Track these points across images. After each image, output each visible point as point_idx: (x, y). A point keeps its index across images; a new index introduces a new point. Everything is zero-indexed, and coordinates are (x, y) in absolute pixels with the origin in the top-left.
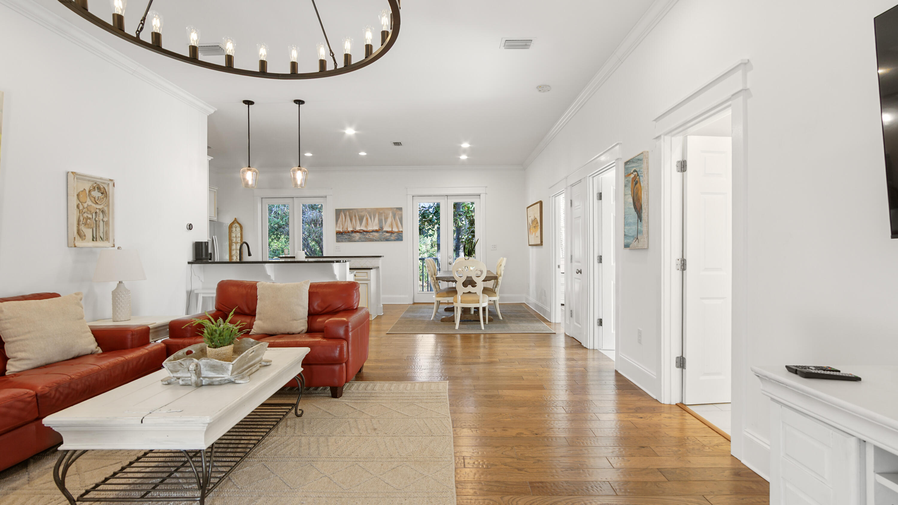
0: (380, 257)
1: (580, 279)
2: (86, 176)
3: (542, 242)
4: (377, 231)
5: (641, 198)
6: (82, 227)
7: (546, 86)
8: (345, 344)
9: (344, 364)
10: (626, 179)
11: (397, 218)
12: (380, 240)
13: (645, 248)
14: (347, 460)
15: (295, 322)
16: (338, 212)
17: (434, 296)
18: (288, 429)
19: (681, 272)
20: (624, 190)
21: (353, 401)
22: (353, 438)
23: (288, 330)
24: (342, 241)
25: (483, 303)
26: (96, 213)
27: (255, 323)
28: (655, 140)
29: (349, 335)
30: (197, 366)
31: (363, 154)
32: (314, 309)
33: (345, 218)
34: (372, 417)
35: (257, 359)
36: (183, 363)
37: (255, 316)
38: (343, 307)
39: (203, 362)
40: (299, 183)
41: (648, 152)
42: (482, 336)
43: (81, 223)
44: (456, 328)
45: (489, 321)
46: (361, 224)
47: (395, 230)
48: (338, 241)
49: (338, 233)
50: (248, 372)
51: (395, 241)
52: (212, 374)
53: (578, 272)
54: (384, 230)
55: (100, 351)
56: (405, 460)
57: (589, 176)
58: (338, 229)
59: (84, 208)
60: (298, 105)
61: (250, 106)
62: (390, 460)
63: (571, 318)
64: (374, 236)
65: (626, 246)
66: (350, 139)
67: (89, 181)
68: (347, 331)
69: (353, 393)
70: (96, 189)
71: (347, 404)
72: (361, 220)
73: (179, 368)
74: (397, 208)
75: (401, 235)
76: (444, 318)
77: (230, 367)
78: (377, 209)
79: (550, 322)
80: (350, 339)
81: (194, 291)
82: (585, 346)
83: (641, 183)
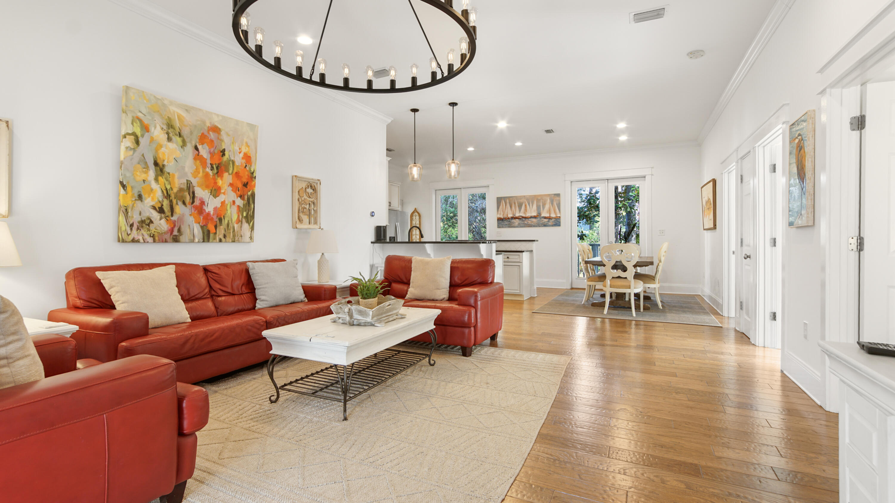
0: (534, 241)
1: (749, 266)
2: (303, 178)
3: (715, 225)
4: (535, 217)
5: (805, 166)
6: (301, 214)
7: (698, 51)
8: (473, 311)
9: (472, 329)
10: (791, 146)
11: (555, 204)
12: (538, 225)
13: (809, 225)
14: (456, 400)
15: (438, 290)
16: (499, 200)
17: (586, 281)
18: (421, 373)
19: (857, 253)
20: (789, 158)
21: (479, 361)
22: (467, 387)
23: (432, 298)
24: (503, 227)
25: (634, 288)
26: (309, 204)
27: (409, 290)
28: (820, 95)
29: (478, 304)
30: (349, 310)
31: (519, 144)
32: (455, 281)
33: (506, 205)
34: (489, 375)
35: (395, 312)
36: (342, 307)
37: (409, 284)
38: (479, 281)
39: (354, 307)
40: (453, 174)
41: (814, 111)
42: (634, 322)
43: (300, 211)
44: (604, 313)
45: (644, 309)
46: (520, 211)
47: (553, 215)
48: (499, 227)
49: (499, 219)
50: (385, 320)
51: (552, 226)
52: (359, 317)
53: (746, 257)
54: (542, 216)
55: (307, 301)
56: (502, 409)
57: (759, 146)
58: (499, 216)
59: (302, 201)
60: (452, 107)
61: (416, 113)
62: (490, 406)
63: (741, 311)
64: (532, 222)
65: (791, 224)
66: (502, 132)
67: (305, 181)
68: (476, 301)
69: (481, 355)
70: (310, 187)
71: (473, 362)
72: (520, 206)
73: (340, 311)
74: (555, 195)
75: (558, 220)
76: (595, 303)
77: (371, 313)
78: (535, 196)
79: (722, 316)
80: (479, 307)
81: (375, 265)
82: (753, 343)
83: (805, 148)
